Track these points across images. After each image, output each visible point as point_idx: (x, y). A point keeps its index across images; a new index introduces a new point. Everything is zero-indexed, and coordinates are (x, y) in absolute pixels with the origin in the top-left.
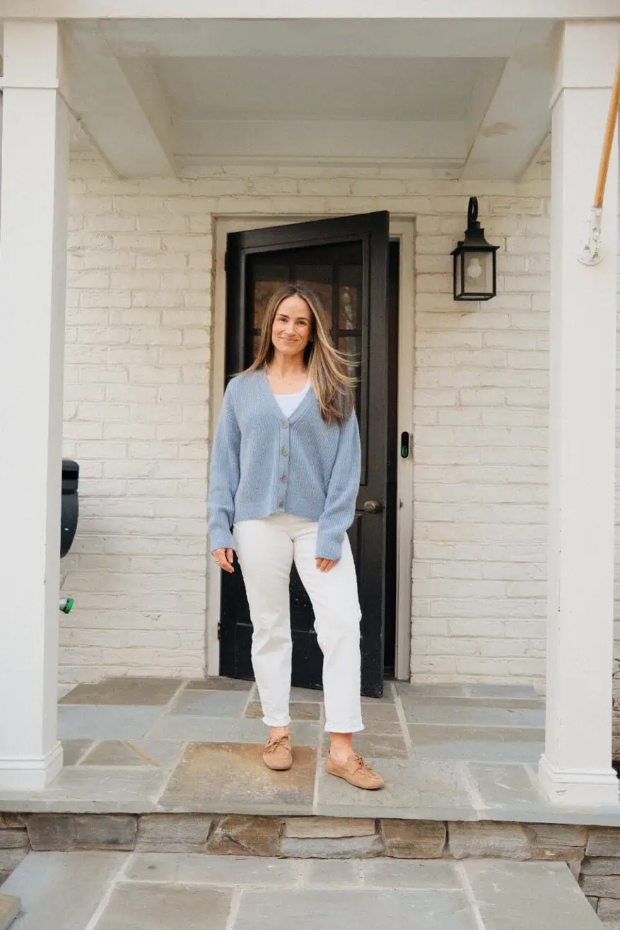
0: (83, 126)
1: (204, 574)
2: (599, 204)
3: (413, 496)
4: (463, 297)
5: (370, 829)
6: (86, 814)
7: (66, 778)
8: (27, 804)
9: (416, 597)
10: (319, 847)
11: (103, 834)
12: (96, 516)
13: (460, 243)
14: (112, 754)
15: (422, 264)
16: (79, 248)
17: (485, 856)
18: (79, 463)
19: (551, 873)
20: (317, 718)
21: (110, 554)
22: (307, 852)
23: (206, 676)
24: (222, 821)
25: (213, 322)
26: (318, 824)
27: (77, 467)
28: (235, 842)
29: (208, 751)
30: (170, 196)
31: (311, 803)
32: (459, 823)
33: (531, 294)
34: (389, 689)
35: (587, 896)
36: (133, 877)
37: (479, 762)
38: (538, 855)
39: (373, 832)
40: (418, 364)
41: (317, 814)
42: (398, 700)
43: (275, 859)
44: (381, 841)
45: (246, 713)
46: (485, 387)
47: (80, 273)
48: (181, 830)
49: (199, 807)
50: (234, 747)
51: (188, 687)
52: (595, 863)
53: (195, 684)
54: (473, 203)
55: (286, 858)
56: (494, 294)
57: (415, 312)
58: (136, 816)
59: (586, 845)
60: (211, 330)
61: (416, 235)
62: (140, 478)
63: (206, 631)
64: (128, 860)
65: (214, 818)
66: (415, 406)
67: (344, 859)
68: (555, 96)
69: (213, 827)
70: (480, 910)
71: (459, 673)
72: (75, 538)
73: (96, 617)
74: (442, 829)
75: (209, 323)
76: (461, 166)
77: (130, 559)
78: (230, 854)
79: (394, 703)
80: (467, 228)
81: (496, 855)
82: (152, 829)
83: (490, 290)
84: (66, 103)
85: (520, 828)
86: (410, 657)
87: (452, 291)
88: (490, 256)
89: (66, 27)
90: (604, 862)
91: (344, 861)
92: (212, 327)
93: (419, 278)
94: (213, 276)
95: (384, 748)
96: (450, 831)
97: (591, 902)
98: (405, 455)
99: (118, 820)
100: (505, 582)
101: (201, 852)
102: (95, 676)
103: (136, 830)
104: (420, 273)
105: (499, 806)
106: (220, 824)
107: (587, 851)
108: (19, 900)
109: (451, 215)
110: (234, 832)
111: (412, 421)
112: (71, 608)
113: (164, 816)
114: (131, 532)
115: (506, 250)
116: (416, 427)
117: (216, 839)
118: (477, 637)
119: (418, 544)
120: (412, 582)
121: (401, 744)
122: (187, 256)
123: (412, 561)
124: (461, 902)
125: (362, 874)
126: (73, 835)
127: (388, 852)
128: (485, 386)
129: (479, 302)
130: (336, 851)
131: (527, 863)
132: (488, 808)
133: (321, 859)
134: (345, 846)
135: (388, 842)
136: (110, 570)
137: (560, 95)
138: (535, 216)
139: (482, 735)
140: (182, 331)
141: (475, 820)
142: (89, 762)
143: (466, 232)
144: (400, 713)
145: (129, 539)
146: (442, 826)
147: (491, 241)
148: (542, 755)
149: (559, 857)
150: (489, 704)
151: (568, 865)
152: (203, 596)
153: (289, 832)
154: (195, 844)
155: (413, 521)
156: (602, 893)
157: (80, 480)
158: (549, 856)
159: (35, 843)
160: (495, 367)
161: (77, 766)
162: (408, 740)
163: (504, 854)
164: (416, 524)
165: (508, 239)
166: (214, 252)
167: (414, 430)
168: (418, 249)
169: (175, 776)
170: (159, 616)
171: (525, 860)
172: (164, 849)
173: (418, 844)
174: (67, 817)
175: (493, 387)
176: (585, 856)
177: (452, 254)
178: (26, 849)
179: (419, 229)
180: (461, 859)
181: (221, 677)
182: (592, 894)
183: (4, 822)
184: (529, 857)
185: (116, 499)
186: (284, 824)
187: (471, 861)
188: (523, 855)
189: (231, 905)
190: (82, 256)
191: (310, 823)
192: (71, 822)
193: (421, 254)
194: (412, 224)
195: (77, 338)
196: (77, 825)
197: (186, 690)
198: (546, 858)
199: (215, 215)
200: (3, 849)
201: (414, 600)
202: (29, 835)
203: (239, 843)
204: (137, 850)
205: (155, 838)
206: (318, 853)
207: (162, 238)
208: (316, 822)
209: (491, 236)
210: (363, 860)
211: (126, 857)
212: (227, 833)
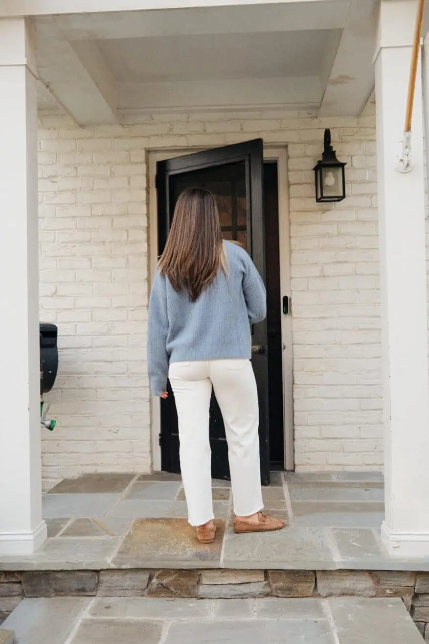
0: (51, 91)
1: (148, 400)
2: (408, 129)
3: (293, 341)
4: (323, 199)
5: (261, 577)
6: (61, 571)
7: (48, 547)
8: (19, 565)
9: (298, 411)
10: (225, 591)
11: (75, 585)
12: (72, 362)
13: (319, 162)
14: (82, 528)
15: (293, 178)
16: (54, 176)
17: (343, 594)
18: (57, 325)
19: (390, 606)
20: (228, 499)
21: (84, 388)
22: (217, 594)
23: (152, 471)
24: (157, 574)
25: (148, 224)
26: (224, 574)
27: (56, 328)
28: (166, 588)
29: (149, 525)
30: (116, 138)
31: (219, 560)
32: (324, 571)
33: (371, 195)
34: (279, 477)
35: (414, 621)
36: (94, 615)
37: (340, 527)
38: (381, 593)
39: (263, 579)
40: (293, 248)
41: (223, 567)
42: (285, 487)
43: (195, 600)
44: (269, 585)
45: (178, 497)
46: (340, 262)
47: (55, 193)
48: (128, 581)
49: (140, 565)
50: (168, 521)
51: (139, 479)
52: (421, 598)
53: (144, 477)
54: (327, 134)
55: (203, 598)
56: (344, 197)
57: (289, 211)
58: (97, 571)
59: (415, 585)
60: (147, 230)
61: (288, 158)
62: (101, 334)
63: (151, 440)
64: (92, 602)
65: (151, 572)
66: (291, 278)
67: (244, 598)
69: (150, 579)
70: (338, 633)
71: (328, 464)
74: (312, 576)
75: (146, 225)
76: (318, 108)
77: (96, 391)
78: (163, 597)
79: (282, 487)
80: (324, 151)
81: (349, 593)
82: (108, 581)
83: (341, 194)
85: (367, 574)
86: (294, 454)
87: (315, 196)
88: (341, 170)
89: (31, 22)
90: (428, 597)
91: (243, 600)
92: (148, 228)
93: (292, 188)
94: (148, 192)
96: (317, 577)
97: (419, 626)
98: (286, 312)
99: (85, 574)
100: (359, 399)
101: (143, 596)
102: (75, 473)
103: (97, 581)
104: (292, 184)
105: (352, 559)
106: (155, 576)
107: (416, 589)
108: (13, 633)
109: (312, 142)
110: (165, 581)
111: (290, 288)
112: (54, 426)
113: (117, 571)
114: (96, 373)
115: (352, 166)
116: (293, 293)
117: (153, 586)
118: (341, 438)
119: (296, 374)
120: (294, 401)
121: (285, 515)
122: (129, 179)
123: (293, 386)
124: (325, 628)
125: (255, 609)
126: (54, 586)
127: (275, 594)
129: (334, 203)
130: (237, 593)
131: (373, 599)
132: (343, 560)
133: (227, 598)
134: (243, 589)
135: (274, 586)
136: (83, 399)
137: (379, 53)
138: (372, 140)
139: (344, 508)
140: (127, 231)
141: (335, 569)
142: (66, 534)
143: (323, 154)
144: (286, 494)
145: (96, 377)
146: (312, 574)
147: (341, 160)
148: (383, 522)
149: (396, 594)
150: (350, 486)
151: (403, 599)
152: (148, 415)
153: (205, 581)
154: (138, 590)
155: (293, 358)
156: (428, 619)
157: (58, 338)
158: (388, 594)
159: (28, 592)
160: (347, 248)
161: (58, 537)
162: (290, 513)
163: (357, 592)
164: (296, 361)
165: (353, 157)
166: (148, 176)
167: (291, 294)
168: (290, 167)
169: (125, 542)
170: (118, 430)
171: (371, 597)
172: (118, 594)
173: (295, 587)
174: (49, 574)
175: (346, 262)
176: (415, 593)
177: (314, 169)
178: (21, 597)
179: (290, 153)
180: (326, 597)
181: (163, 472)
182: (419, 620)
183: (6, 578)
184: (375, 594)
185: (85, 350)
186: (200, 575)
187: (334, 599)
188: (370, 593)
189: (162, 633)
190: (56, 182)
191: (219, 573)
192: (52, 576)
193: (291, 171)
194: (285, 150)
195: (55, 239)
196: (56, 579)
197: (137, 481)
198: (387, 595)
199: (147, 149)
200: (5, 596)
201: (296, 414)
202: (23, 586)
203: (169, 589)
204: (98, 595)
205: (111, 587)
206: (225, 595)
207: (111, 167)
208: (223, 572)
209: (341, 156)
210: (257, 599)
211: (90, 600)
212: (161, 582)
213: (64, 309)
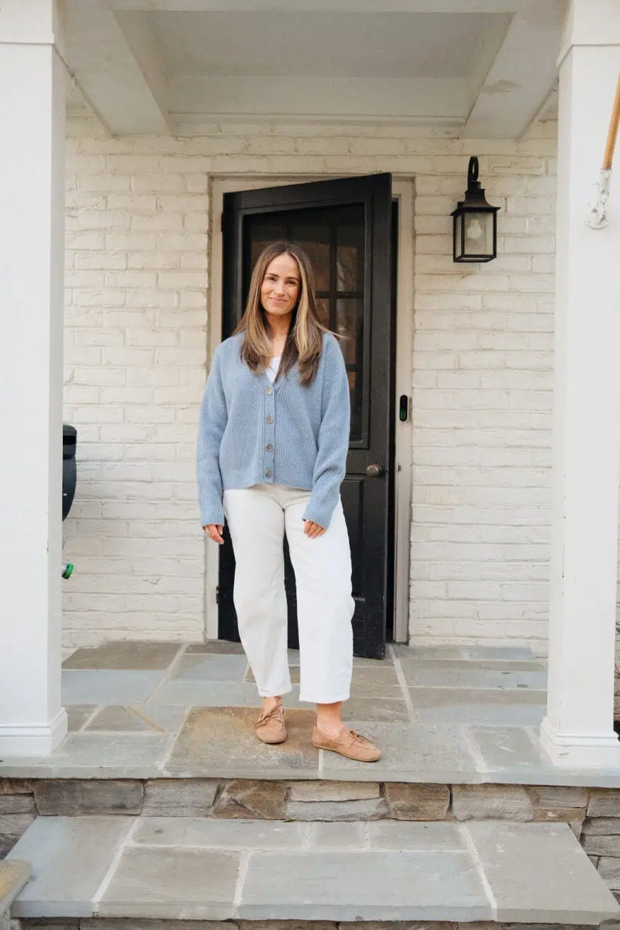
0: (77, 82)
2: (608, 166)
3: (412, 460)
4: (463, 259)
5: (375, 793)
6: (93, 780)
7: (72, 745)
8: (33, 770)
9: (415, 560)
10: (323, 811)
11: (111, 800)
12: (94, 480)
13: (460, 204)
14: (115, 719)
15: (421, 225)
16: (73, 209)
17: (489, 817)
18: (77, 428)
19: (553, 834)
21: (109, 519)
22: (312, 815)
23: (205, 639)
24: (228, 786)
25: (210, 284)
26: (321, 788)
27: (75, 432)
28: (241, 806)
29: (212, 716)
30: (165, 155)
31: (317, 768)
32: (463, 786)
33: (532, 255)
34: (388, 651)
35: (588, 855)
36: (141, 841)
37: (481, 724)
38: (541, 816)
39: (377, 795)
40: (418, 326)
41: (322, 778)
42: (397, 663)
43: (280, 822)
44: (386, 804)
45: (247, 678)
47: (74, 233)
48: (187, 794)
49: (205, 772)
50: (238, 712)
51: (188, 651)
52: (594, 823)
53: (195, 648)
54: (474, 162)
55: (291, 821)
56: (494, 256)
57: (414, 274)
58: (143, 781)
59: (587, 806)
60: (208, 292)
61: (414, 196)
62: (137, 442)
63: (205, 594)
64: (135, 824)
65: (220, 783)
66: (414, 370)
67: (350, 821)
68: (563, 53)
69: (219, 792)
70: (485, 871)
71: (456, 636)
72: (74, 503)
73: (95, 581)
74: (446, 791)
75: (206, 285)
76: (461, 125)
77: (127, 523)
78: (236, 818)
79: (393, 665)
80: (466, 189)
81: (497, 816)
82: (158, 794)
83: (490, 252)
84: (61, 58)
85: (522, 791)
86: (408, 620)
87: (452, 253)
88: (491, 217)
90: (603, 823)
91: (349, 824)
92: (209, 289)
93: (418, 238)
94: (210, 238)
95: (387, 712)
96: (453, 794)
97: (592, 861)
98: (403, 418)
99: (125, 785)
100: (503, 546)
101: (207, 816)
102: (94, 640)
103: (143, 795)
104: (419, 235)
105: (502, 769)
106: (226, 788)
107: (588, 812)
108: (29, 865)
109: (450, 175)
110: (240, 796)
111: (411, 385)
112: (71, 573)
113: (171, 781)
114: (128, 497)
115: (506, 211)
116: (415, 390)
117: (222, 803)
118: (476, 599)
119: (416, 507)
120: (410, 546)
121: (402, 706)
122: (183, 217)
123: (410, 525)
124: (465, 863)
125: (367, 836)
126: (80, 801)
127: (393, 815)
128: (484, 349)
129: (478, 264)
130: (339, 815)
131: (529, 824)
132: (491, 771)
133: (326, 821)
134: (350, 809)
135: (392, 805)
136: (108, 534)
137: (569, 52)
138: (537, 176)
139: (482, 698)
140: (178, 293)
141: (478, 783)
142: (93, 727)
143: (466, 193)
144: (401, 676)
145: (127, 503)
146: (446, 789)
147: (492, 201)
148: (545, 718)
149: (561, 818)
150: (488, 667)
151: (570, 825)
152: (202, 560)
153: (295, 796)
154: (202, 808)
155: (412, 485)
156: (602, 852)
157: (77, 444)
158: (551, 817)
159: (42, 809)
160: (494, 330)
161: (82, 732)
162: (409, 705)
163: (507, 815)
164: (415, 488)
165: (508, 199)
166: (210, 213)
167: (413, 393)
168: (417, 210)
169: (180, 740)
170: (157, 581)
171: (527, 821)
172: (171, 814)
173: (422, 807)
174: (74, 783)
175: (492, 349)
176: (587, 817)
177: (451, 215)
178: (33, 814)
179: (419, 189)
180: (464, 821)
181: (220, 641)
182: (593, 853)
183: (12, 789)
184: (532, 818)
185: (113, 464)
186: (290, 788)
187: (474, 823)
188: (526, 817)
189: (239, 868)
190: (76, 217)
191: (316, 786)
192: (78, 787)
193: (420, 215)
194: (410, 184)
195: (72, 301)
196: (84, 790)
197: (186, 654)
198: (548, 819)
199: (210, 174)
200: (10, 814)
201: (413, 563)
202: (37, 800)
203: (245, 807)
204: (143, 814)
205: (162, 803)
206: (324, 817)
207: (157, 199)
208: (321, 785)
209: (491, 196)
210: (368, 823)
211: (133, 822)
212: (233, 797)
213: (84, 404)
